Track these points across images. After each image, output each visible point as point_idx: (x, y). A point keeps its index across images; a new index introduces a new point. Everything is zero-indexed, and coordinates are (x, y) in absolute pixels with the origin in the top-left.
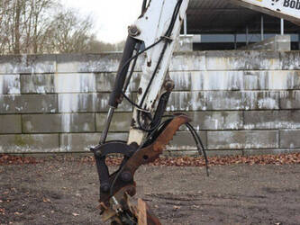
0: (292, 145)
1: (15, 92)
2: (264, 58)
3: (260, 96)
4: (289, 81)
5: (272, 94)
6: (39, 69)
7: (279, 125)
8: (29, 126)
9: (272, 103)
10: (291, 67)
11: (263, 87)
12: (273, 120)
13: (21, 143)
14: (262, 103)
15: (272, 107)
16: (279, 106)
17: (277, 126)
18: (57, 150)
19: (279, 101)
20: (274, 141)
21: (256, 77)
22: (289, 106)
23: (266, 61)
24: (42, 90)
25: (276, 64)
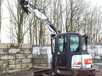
1: (39, 53)
2: (96, 45)
3: (95, 55)
5: (99, 55)
6: (44, 48)
8: (42, 62)
11: (96, 53)
12: (99, 62)
13: (40, 66)
14: (96, 57)
15: (99, 59)
16: (101, 58)
17: (101, 64)
18: (47, 68)
20: (100, 68)
21: (94, 50)
23: (97, 45)
24: (44, 53)
25: (100, 46)
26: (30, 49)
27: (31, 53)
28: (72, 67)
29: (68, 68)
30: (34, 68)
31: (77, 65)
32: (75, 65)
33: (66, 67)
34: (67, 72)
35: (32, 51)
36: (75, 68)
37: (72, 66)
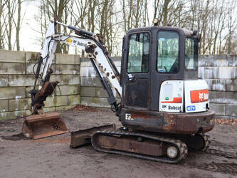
0: (233, 115)
1: (93, 76)
2: (217, 59)
3: (214, 82)
4: (232, 74)
5: (221, 82)
7: (225, 101)
8: (99, 93)
9: (221, 87)
10: (234, 65)
11: (215, 77)
12: (222, 98)
13: (95, 102)
14: (215, 87)
15: (221, 90)
16: (226, 89)
17: (224, 102)
19: (226, 86)
20: (222, 111)
21: (211, 71)
22: (232, 89)
23: (218, 61)
25: (224, 62)
26: (75, 65)
27: (77, 75)
28: (161, 109)
29: (150, 110)
30: (83, 106)
31: (172, 105)
32: (168, 105)
33: (146, 107)
34: (148, 119)
35: (79, 70)
36: (167, 110)
37: (161, 105)
